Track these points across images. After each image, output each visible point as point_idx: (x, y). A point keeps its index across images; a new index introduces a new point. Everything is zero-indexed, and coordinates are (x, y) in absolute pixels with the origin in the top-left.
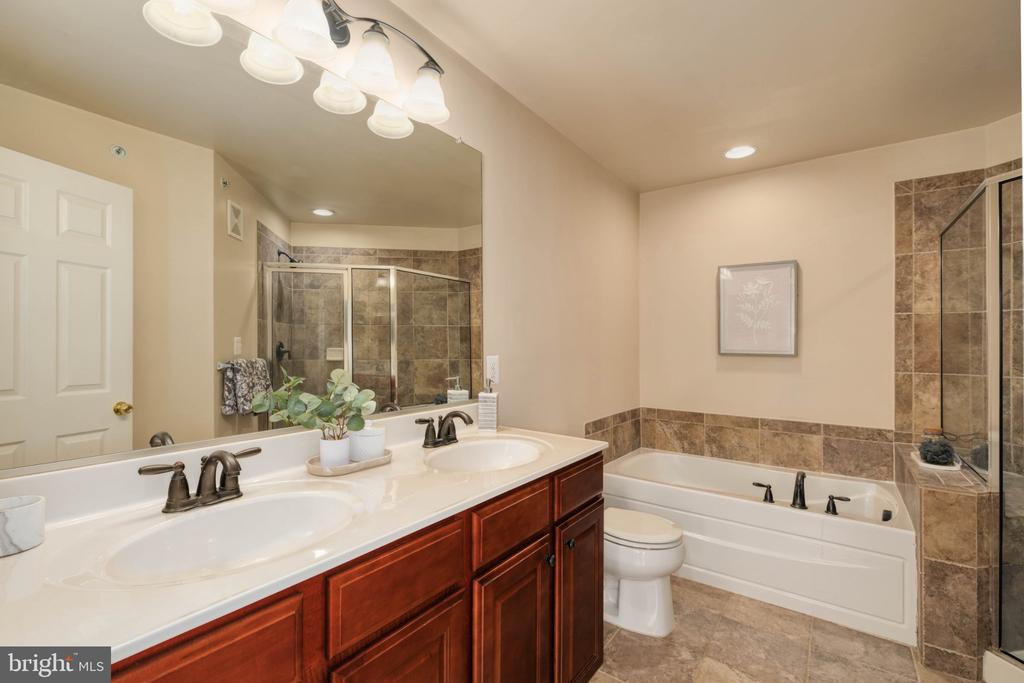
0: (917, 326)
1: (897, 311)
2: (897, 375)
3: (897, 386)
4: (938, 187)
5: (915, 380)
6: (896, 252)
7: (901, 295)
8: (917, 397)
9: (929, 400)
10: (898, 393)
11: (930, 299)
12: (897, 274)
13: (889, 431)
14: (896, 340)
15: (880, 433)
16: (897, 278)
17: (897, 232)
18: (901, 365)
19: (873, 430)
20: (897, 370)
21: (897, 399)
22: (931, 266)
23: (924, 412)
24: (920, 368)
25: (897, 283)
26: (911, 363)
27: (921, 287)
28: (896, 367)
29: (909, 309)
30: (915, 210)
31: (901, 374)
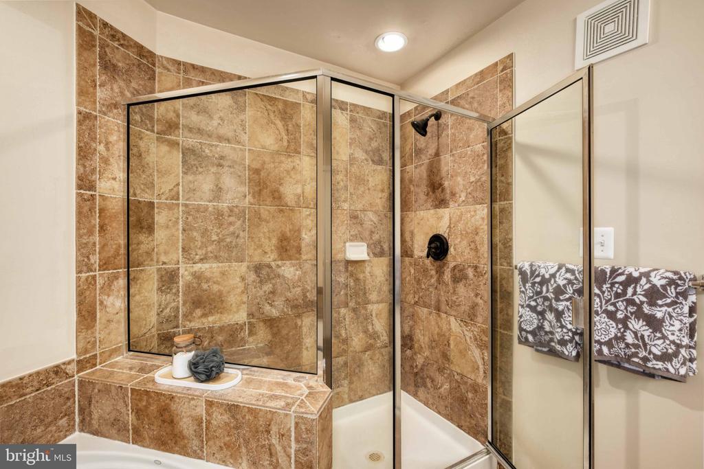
0: (101, 211)
1: (79, 187)
2: (78, 279)
3: (80, 293)
4: (121, 45)
5: (100, 281)
6: (79, 104)
7: (85, 167)
8: (102, 303)
9: (113, 305)
10: (80, 303)
11: (114, 179)
12: (80, 135)
13: (69, 363)
14: (78, 229)
15: (57, 371)
16: (79, 141)
17: (79, 76)
18: (83, 265)
19: (47, 371)
20: (79, 272)
21: (79, 313)
22: (115, 138)
23: (108, 321)
24: (104, 265)
25: (80, 149)
26: (95, 259)
27: (106, 161)
28: (77, 267)
29: (92, 187)
30: (100, 58)
31: (84, 275)
